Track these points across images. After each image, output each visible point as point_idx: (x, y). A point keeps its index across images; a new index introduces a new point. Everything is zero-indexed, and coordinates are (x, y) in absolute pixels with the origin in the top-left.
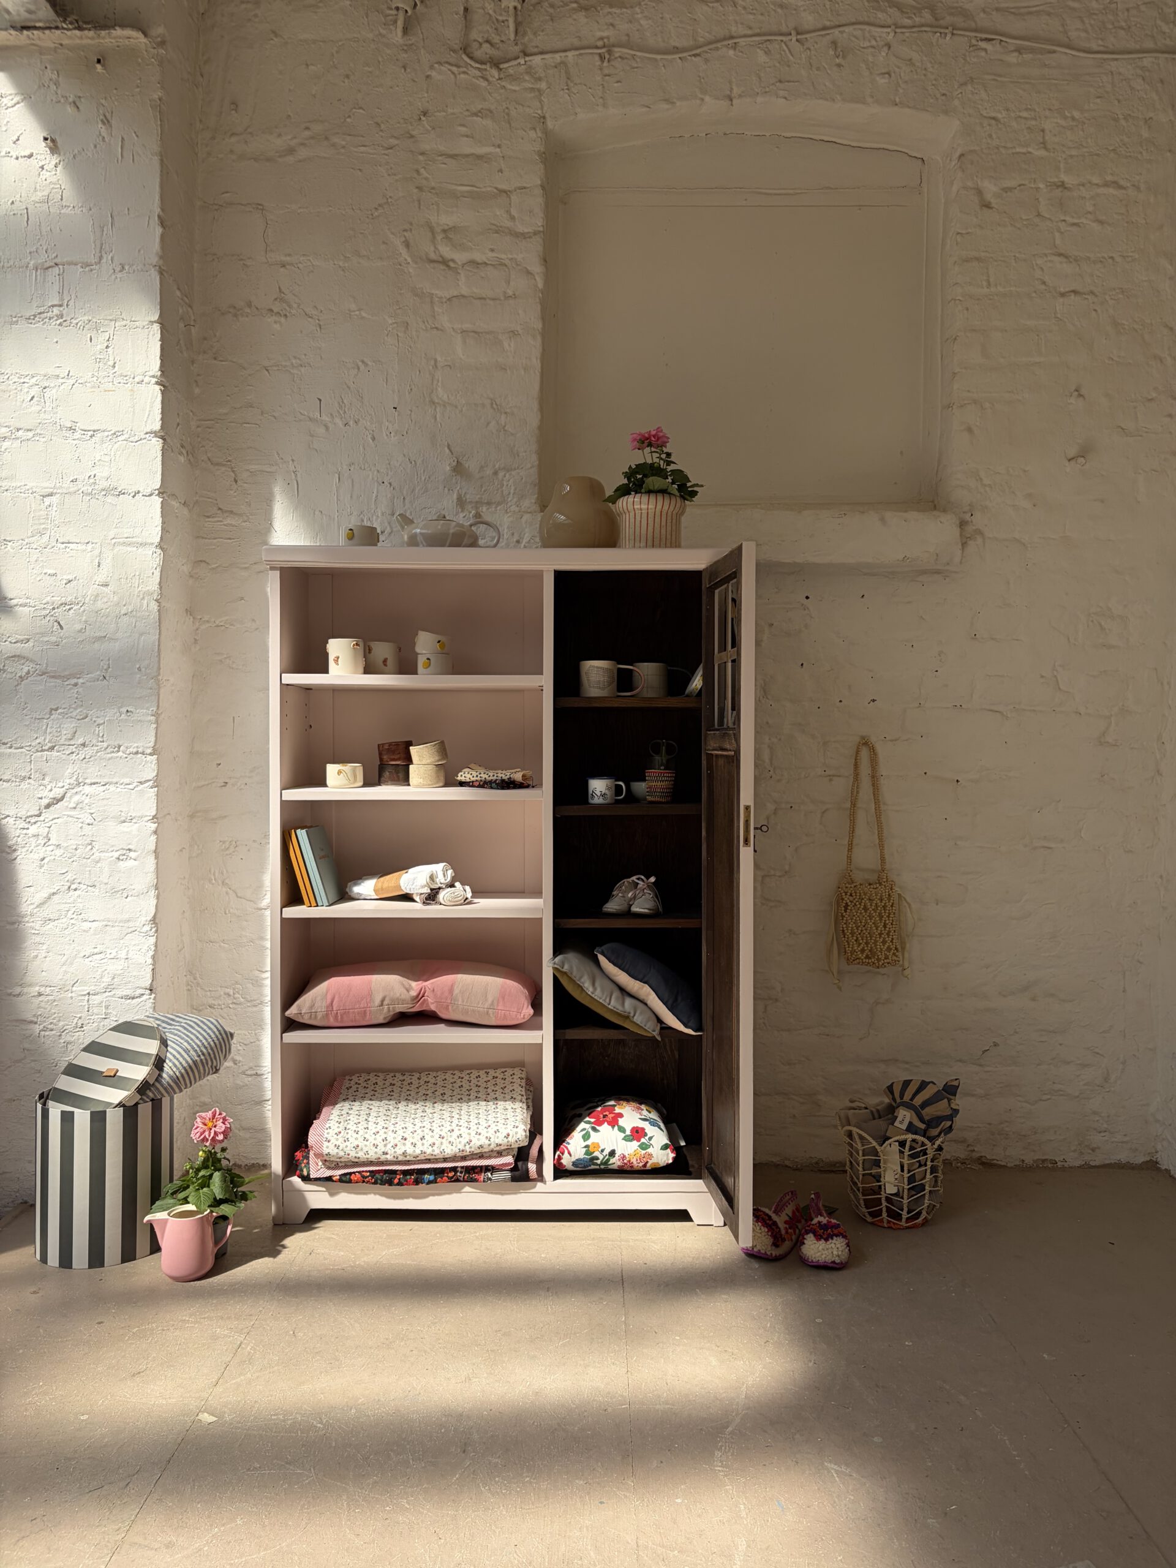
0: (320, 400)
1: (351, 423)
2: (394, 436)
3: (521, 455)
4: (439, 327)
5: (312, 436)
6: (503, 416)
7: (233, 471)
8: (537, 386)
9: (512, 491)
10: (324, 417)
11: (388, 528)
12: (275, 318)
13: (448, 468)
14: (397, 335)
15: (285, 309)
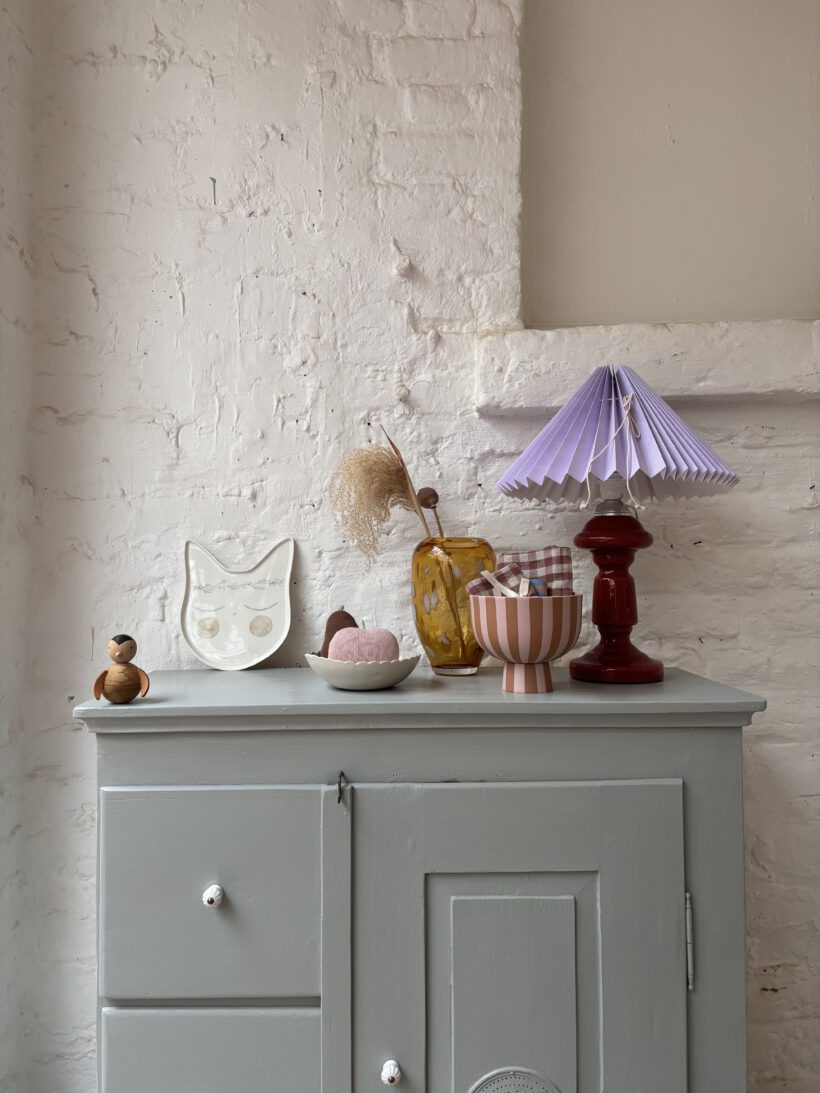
0: (214, 181)
1: (258, 214)
2: (319, 230)
3: (495, 252)
4: (381, 80)
5: (204, 231)
6: (470, 201)
7: (91, 280)
8: (516, 160)
9: (485, 302)
10: (222, 206)
11: (312, 356)
12: (149, 67)
13: (395, 272)
14: (322, 90)
15: (163, 55)
